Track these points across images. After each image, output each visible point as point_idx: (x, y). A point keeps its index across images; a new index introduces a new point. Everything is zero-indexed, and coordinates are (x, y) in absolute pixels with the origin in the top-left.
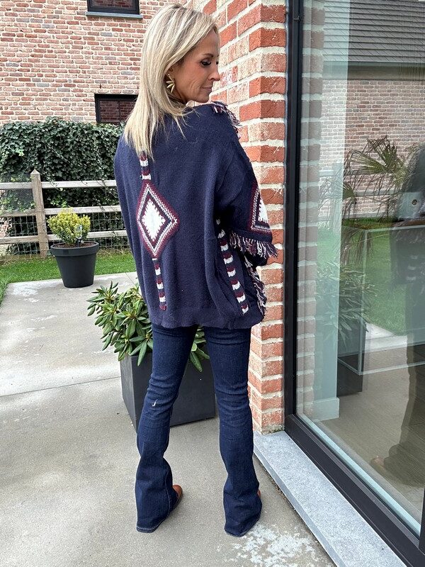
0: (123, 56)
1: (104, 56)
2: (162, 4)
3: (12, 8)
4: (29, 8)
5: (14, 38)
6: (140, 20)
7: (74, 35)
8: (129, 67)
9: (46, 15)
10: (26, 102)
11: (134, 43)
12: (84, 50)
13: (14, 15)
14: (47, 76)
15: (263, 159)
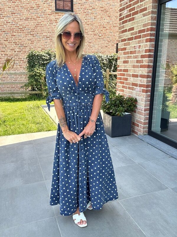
2: (81, 9)
3: (28, 8)
4: (35, 9)
5: (29, 19)
7: (50, 19)
9: (40, 11)
10: (32, 43)
12: (53, 24)
13: (29, 11)
14: (40, 34)
15: (148, 68)
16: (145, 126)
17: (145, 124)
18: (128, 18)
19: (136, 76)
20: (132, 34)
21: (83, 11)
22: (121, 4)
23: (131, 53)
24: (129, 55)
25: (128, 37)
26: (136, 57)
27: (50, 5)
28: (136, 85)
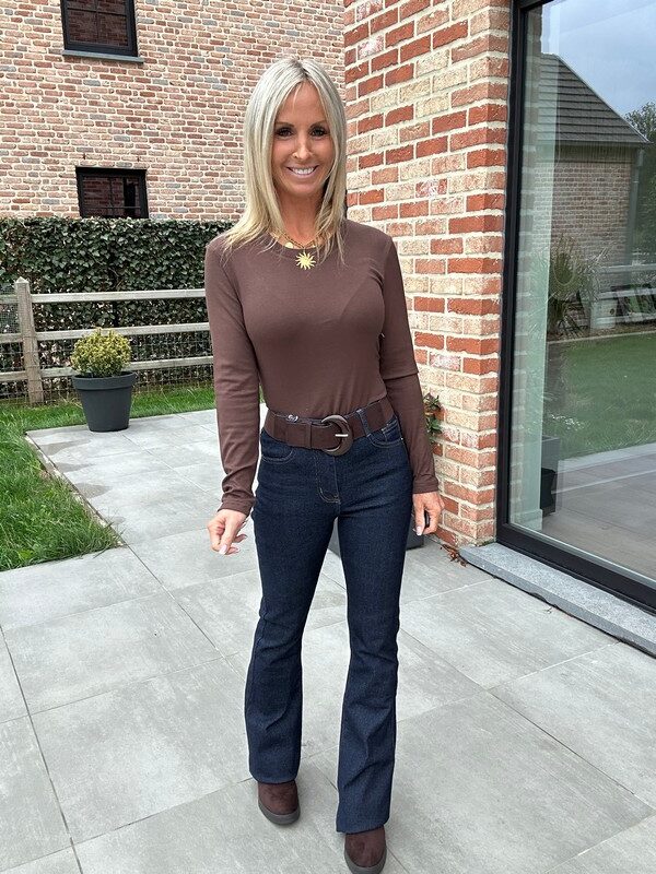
0: (116, 115)
1: (88, 114)
2: (170, 44)
6: (140, 64)
7: (44, 82)
8: (125, 130)
9: (3, 52)
11: (132, 97)
12: (59, 103)
14: (5, 140)
15: (484, 271)
16: (484, 507)
17: (482, 499)
18: (385, 72)
19: (435, 306)
20: (404, 135)
21: (177, 52)
22: (351, 13)
23: (407, 210)
24: (399, 221)
25: (390, 148)
26: (428, 229)
27: (43, 26)
28: (436, 342)
